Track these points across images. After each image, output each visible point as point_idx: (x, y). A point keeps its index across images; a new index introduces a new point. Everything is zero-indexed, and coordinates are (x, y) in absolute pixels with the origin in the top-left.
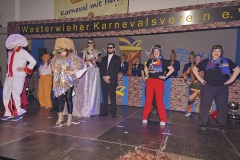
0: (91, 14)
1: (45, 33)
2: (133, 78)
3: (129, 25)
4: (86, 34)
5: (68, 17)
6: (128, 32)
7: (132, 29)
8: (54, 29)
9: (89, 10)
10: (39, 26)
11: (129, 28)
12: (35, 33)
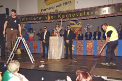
0: (56, 10)
1: (33, 20)
2: (78, 41)
3: (76, 15)
4: (54, 20)
5: (45, 12)
6: (75, 19)
7: (77, 17)
8: (38, 18)
9: (56, 8)
10: (31, 17)
11: (76, 16)
12: (28, 21)
